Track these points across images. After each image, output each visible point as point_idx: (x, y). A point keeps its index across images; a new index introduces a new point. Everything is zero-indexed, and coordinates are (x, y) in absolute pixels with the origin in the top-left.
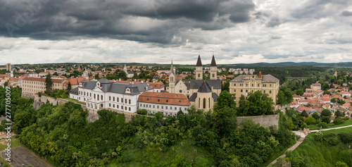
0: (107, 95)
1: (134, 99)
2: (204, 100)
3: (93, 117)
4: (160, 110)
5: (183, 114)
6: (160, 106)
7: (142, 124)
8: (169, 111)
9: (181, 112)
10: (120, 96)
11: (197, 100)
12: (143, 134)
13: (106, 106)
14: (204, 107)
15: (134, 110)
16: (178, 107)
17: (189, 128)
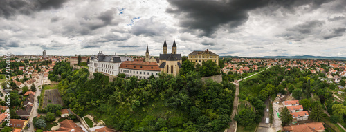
0: (100, 63)
1: (117, 66)
2: (172, 66)
3: (91, 77)
4: (135, 75)
5: (154, 78)
6: (136, 71)
7: (120, 85)
8: (143, 75)
9: (152, 76)
10: (108, 64)
11: (166, 66)
12: (118, 94)
13: (100, 71)
14: (172, 72)
15: (116, 74)
16: (150, 73)
17: (160, 91)
